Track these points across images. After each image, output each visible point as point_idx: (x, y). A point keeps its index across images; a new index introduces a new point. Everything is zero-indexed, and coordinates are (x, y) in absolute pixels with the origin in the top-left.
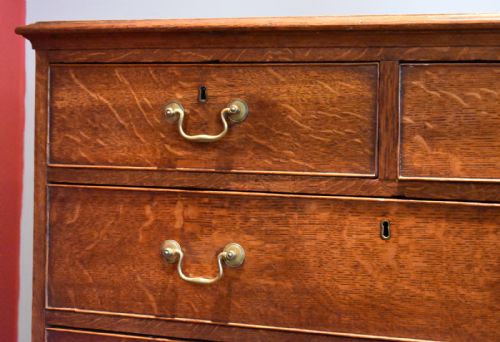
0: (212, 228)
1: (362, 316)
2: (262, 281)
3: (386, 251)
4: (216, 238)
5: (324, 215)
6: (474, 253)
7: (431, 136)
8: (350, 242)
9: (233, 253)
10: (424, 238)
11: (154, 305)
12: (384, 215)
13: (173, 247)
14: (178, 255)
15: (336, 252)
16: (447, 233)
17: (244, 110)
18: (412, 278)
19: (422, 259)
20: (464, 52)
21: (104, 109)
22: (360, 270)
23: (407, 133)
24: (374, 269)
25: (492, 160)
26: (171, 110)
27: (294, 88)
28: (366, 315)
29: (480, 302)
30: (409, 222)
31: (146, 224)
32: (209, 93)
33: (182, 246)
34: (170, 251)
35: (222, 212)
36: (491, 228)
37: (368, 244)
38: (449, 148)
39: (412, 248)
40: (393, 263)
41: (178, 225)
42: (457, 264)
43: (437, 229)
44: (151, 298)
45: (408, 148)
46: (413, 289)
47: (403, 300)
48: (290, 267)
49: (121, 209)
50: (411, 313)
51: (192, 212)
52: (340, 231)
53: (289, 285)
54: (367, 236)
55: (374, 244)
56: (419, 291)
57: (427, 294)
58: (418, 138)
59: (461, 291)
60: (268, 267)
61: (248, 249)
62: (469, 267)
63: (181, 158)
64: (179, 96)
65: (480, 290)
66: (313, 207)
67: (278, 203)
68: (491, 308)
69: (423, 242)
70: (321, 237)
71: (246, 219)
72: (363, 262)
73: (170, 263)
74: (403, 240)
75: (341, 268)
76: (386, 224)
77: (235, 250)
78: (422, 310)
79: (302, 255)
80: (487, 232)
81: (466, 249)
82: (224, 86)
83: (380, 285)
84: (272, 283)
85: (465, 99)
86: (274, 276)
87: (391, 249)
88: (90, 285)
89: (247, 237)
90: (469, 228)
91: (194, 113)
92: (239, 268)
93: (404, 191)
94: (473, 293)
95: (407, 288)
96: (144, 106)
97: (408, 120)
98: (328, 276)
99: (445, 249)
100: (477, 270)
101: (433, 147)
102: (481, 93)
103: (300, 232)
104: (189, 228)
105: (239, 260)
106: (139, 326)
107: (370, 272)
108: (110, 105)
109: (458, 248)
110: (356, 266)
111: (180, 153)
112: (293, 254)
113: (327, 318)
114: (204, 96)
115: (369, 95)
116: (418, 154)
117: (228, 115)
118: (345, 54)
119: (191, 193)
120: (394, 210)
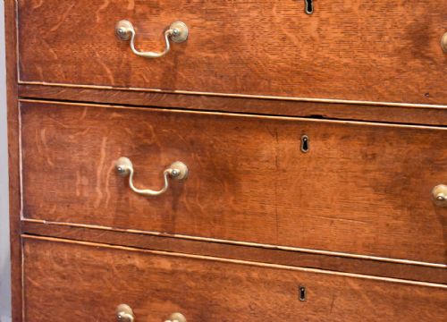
0: (160, 9)
1: (289, 81)
2: (204, 54)
3: (310, 24)
4: (163, 18)
6: (384, 24)
8: (278, 18)
9: (177, 30)
10: (343, 11)
11: (111, 77)
13: (126, 26)
14: (130, 33)
15: (267, 28)
18: (331, 47)
19: (340, 30)
22: (287, 42)
24: (300, 41)
28: (292, 80)
29: (389, 66)
31: (102, 7)
33: (134, 25)
34: (124, 29)
37: (294, 19)
39: (331, 21)
40: (315, 35)
41: (130, 7)
42: (370, 34)
44: (109, 71)
46: (332, 57)
47: (323, 66)
48: (227, 41)
50: (330, 78)
52: (271, 8)
53: (226, 56)
54: (293, 12)
55: (300, 18)
56: (337, 59)
57: (345, 61)
59: (373, 57)
60: (209, 41)
61: (192, 27)
62: (381, 36)
65: (389, 55)
68: (398, 71)
69: (341, 16)
70: (254, 14)
72: (290, 35)
73: (124, 41)
74: (324, 15)
75: (271, 40)
77: (180, 27)
78: (340, 74)
79: (238, 30)
80: (396, 5)
81: (378, 20)
83: (304, 55)
84: (213, 55)
86: (214, 49)
87: (314, 23)
88: (56, 62)
89: (190, 16)
92: (184, 43)
94: (383, 58)
95: (327, 55)
98: (260, 48)
99: (360, 21)
100: (386, 38)
103: (236, 10)
104: (139, 10)
105: (183, 36)
106: (99, 96)
107: (296, 43)
109: (371, 20)
110: (284, 38)
112: (229, 30)
113: (259, 84)
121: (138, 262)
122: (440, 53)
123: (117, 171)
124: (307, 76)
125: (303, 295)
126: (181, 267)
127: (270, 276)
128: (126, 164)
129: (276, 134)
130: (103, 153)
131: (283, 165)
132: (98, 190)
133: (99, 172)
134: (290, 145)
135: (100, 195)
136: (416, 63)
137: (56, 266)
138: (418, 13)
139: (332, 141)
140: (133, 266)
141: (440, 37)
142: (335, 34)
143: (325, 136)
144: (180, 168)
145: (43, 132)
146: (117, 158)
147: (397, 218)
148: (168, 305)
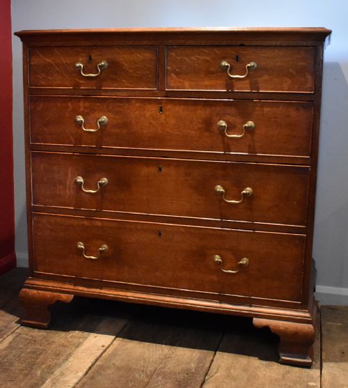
0: (95, 111)
2: (115, 130)
3: (161, 118)
4: (96, 114)
5: (138, 105)
6: (193, 117)
7: (177, 74)
8: (148, 114)
9: (103, 120)
10: (175, 112)
11: (73, 141)
12: (160, 104)
13: (80, 118)
14: (82, 121)
16: (184, 110)
17: (106, 65)
18: (171, 127)
19: (175, 120)
20: (190, 42)
21: (50, 65)
22: (152, 125)
23: (169, 73)
24: (157, 124)
25: (200, 83)
26: (78, 65)
27: (126, 56)
29: (195, 135)
30: (169, 106)
31: (70, 109)
32: (92, 58)
33: (83, 118)
34: (79, 119)
35: (99, 104)
36: (199, 108)
37: (154, 115)
38: (184, 78)
39: (171, 116)
40: (164, 122)
41: (82, 110)
42: (187, 121)
43: (180, 109)
44: (72, 138)
45: (169, 79)
46: (171, 131)
47: (167, 135)
48: (126, 125)
49: (59, 104)
50: (170, 140)
51: (87, 104)
52: (144, 110)
53: (125, 131)
54: (154, 112)
55: (157, 115)
56: (173, 132)
57: (176, 133)
58: (173, 75)
59: (189, 131)
60: (117, 125)
61: (109, 118)
62: (192, 123)
63: (83, 84)
64: (81, 59)
65: (195, 130)
66: (134, 101)
67: (120, 100)
68: (199, 137)
69: (175, 114)
70: (137, 113)
71: (108, 107)
72: (153, 122)
73: (79, 125)
74: (167, 113)
76: (161, 107)
77: (104, 118)
78: (174, 139)
79: (130, 120)
80: (198, 110)
81: (190, 116)
82: (99, 55)
83: (159, 130)
84: (118, 131)
85: (190, 60)
86: (119, 128)
87: (163, 117)
88: (48, 134)
89: (109, 113)
90: (191, 108)
91: (86, 66)
92: (106, 126)
93: (168, 94)
94: (193, 132)
95: (169, 131)
96: (67, 63)
97: (169, 68)
99: (183, 116)
100: (194, 123)
101: (178, 78)
102: (197, 58)
103: (129, 111)
104: (86, 111)
105: (106, 122)
107: (155, 125)
108: (53, 63)
109: (187, 116)
110: (150, 123)
111: (82, 82)
112: (126, 120)
113: (139, 143)
114: (91, 59)
115: (154, 58)
116: (172, 81)
117: (100, 67)
118: (145, 43)
119: (87, 97)
120: (164, 101)
121: (86, 223)
122: (217, 130)
123: (76, 182)
124: (159, 139)
125: (160, 235)
126: (106, 224)
127: (146, 227)
128: (80, 179)
129: (147, 166)
130: (69, 174)
131: (150, 178)
132: (67, 191)
133: (68, 183)
134: (153, 170)
135: (68, 194)
136: (207, 134)
137: (48, 226)
138: (207, 113)
139: (172, 168)
140: (84, 225)
141: (216, 123)
142: (172, 121)
143: (169, 166)
144: (104, 180)
145: (42, 165)
146: (76, 177)
147: (200, 200)
148: (100, 242)
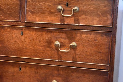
1: (16, 52)
3: (22, 38)
5: (9, 30)
6: (41, 39)
7: (32, 13)
8: (14, 36)
10: (30, 35)
12: (22, 30)
15: (11, 38)
16: (35, 34)
18: (27, 44)
19: (30, 40)
22: (16, 42)
23: (27, 12)
24: (19, 42)
25: (45, 18)
28: (17, 52)
29: (41, 49)
30: (27, 32)
36: (44, 33)
37: (18, 36)
38: (36, 15)
39: (28, 37)
40: (23, 41)
42: (37, 41)
43: (33, 33)
45: (27, 15)
46: (27, 46)
47: (25, 49)
48: (1, 41)
50: (27, 52)
52: (12, 33)
54: (18, 35)
55: (20, 36)
56: (29, 47)
57: (31, 48)
58: (29, 13)
59: (38, 47)
62: (40, 42)
65: (42, 47)
66: (6, 28)
68: (44, 51)
69: (30, 36)
70: (8, 35)
72: (17, 41)
74: (26, 36)
75: (12, 42)
76: (22, 32)
78: (29, 51)
79: (4, 39)
80: (44, 34)
81: (39, 38)
83: (20, 46)
85: (40, 4)
87: (23, 38)
90: (40, 33)
93: (27, 24)
94: (40, 47)
95: (26, 46)
97: (27, 9)
98: (9, 44)
99: (35, 38)
100: (41, 42)
101: (32, 15)
102: (43, 3)
103: (3, 33)
107: (18, 42)
109: (37, 38)
112: (1, 38)
113: (9, 53)
115: (19, 3)
116: (29, 16)
120: (24, 29)
122: (54, 47)
124: (21, 51)
129: (13, 66)
131: (14, 74)
134: (17, 69)
136: (48, 49)
138: (49, 36)
139: (27, 68)
141: (54, 43)
142: (28, 41)
143: (25, 67)
